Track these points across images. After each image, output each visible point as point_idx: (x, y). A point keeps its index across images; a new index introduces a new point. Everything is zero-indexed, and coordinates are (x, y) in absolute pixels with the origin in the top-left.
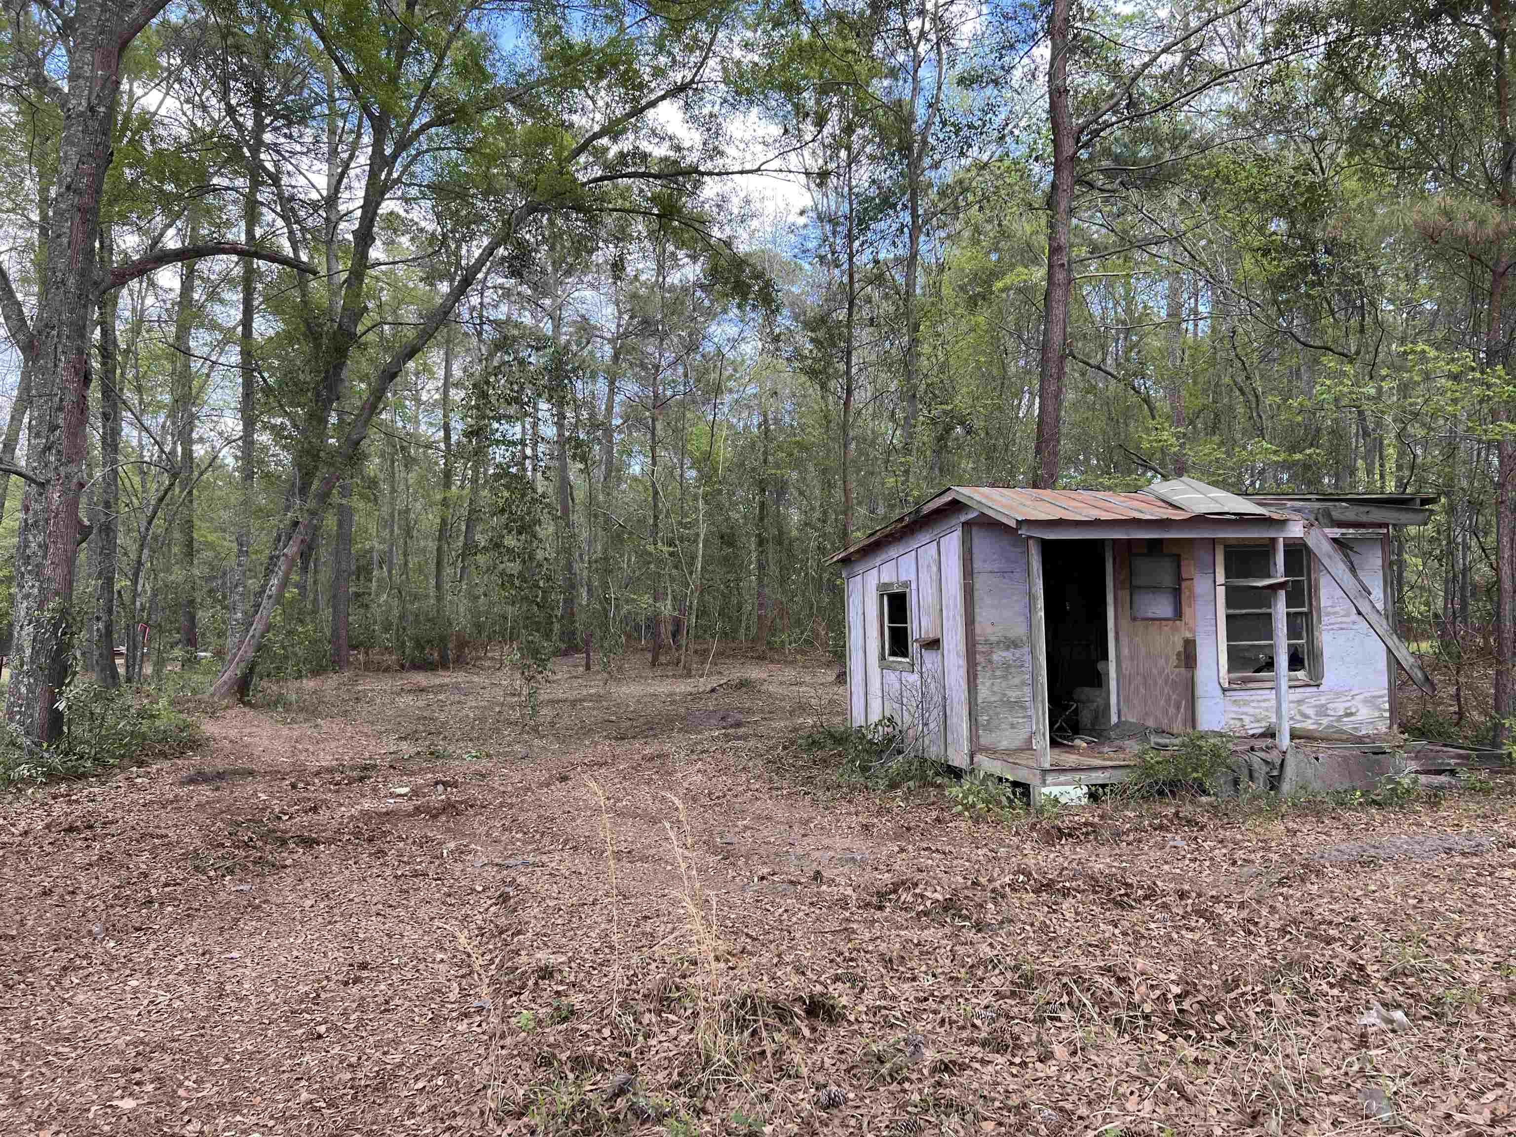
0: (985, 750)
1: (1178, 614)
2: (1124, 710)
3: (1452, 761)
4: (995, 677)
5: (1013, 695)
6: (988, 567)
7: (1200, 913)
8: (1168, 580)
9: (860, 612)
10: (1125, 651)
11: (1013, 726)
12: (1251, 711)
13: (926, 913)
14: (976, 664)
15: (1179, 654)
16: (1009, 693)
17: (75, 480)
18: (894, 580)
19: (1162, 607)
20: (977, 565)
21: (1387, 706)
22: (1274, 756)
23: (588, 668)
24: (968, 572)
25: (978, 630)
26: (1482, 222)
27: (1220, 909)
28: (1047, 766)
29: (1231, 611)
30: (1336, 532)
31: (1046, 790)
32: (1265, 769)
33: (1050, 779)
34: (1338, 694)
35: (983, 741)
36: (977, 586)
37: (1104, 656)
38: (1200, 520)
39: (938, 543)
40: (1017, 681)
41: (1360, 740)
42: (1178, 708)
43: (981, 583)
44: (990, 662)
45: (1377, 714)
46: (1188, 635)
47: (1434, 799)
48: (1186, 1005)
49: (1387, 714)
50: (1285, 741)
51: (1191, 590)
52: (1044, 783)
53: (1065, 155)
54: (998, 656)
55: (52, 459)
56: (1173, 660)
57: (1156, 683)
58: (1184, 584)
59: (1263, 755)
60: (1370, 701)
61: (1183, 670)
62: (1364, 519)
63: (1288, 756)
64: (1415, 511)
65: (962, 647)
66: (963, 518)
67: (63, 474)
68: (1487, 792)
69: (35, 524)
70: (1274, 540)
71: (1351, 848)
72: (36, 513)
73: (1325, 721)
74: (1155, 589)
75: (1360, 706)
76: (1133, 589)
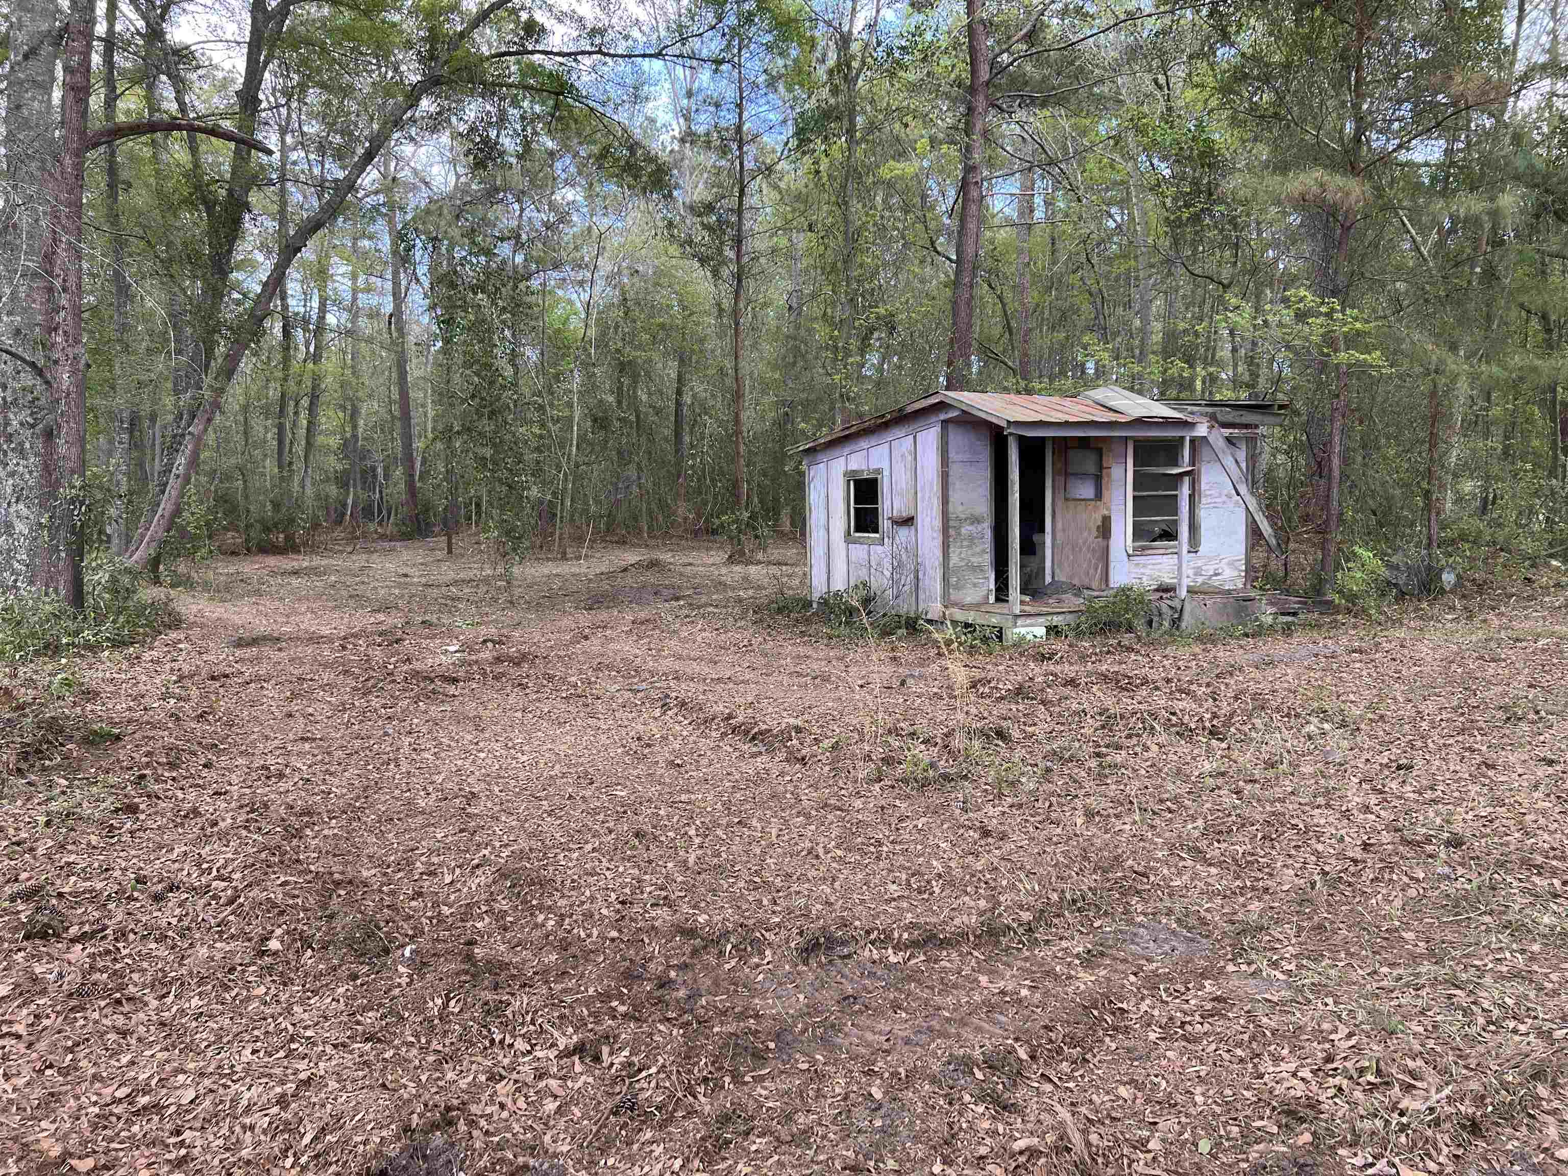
0: (955, 604)
1: (1099, 496)
2: (1057, 571)
3: (1296, 606)
4: (962, 547)
5: (975, 560)
6: (960, 457)
7: (1181, 691)
8: (1091, 468)
9: (823, 495)
10: (1059, 525)
11: (975, 585)
12: (1148, 572)
13: (1002, 698)
14: (949, 537)
15: (1098, 527)
16: (973, 559)
17: (83, 362)
18: (864, 467)
19: (1086, 490)
20: (952, 455)
21: (1244, 568)
22: (1176, 604)
23: (450, 551)
24: (945, 461)
25: (951, 508)
26: (1348, 194)
27: (1194, 687)
28: (1018, 612)
29: (1137, 494)
30: (1227, 432)
31: (1016, 630)
32: (1170, 612)
33: (1019, 622)
34: (1210, 559)
35: (952, 597)
36: (951, 473)
37: (1042, 530)
38: (1139, 422)
39: (915, 437)
40: (978, 550)
41: (1229, 592)
42: (1096, 569)
43: (955, 470)
44: (959, 534)
45: (1236, 574)
46: (1106, 512)
47: (1288, 630)
48: (1215, 722)
49: (1243, 574)
50: (1183, 593)
51: (1109, 476)
52: (1015, 626)
53: (982, 80)
54: (966, 529)
55: (59, 339)
56: (1095, 533)
57: (1081, 549)
58: (1104, 471)
59: (1169, 602)
60: (1231, 564)
61: (1100, 540)
62: (1238, 421)
63: (1186, 603)
64: (1273, 414)
65: (938, 523)
66: (943, 417)
67: (71, 356)
68: (1319, 626)
69: (15, 402)
70: (1182, 438)
71: (1255, 657)
72: (14, 391)
73: (1200, 580)
74: (1083, 476)
75: (1225, 567)
76: (1067, 475)
